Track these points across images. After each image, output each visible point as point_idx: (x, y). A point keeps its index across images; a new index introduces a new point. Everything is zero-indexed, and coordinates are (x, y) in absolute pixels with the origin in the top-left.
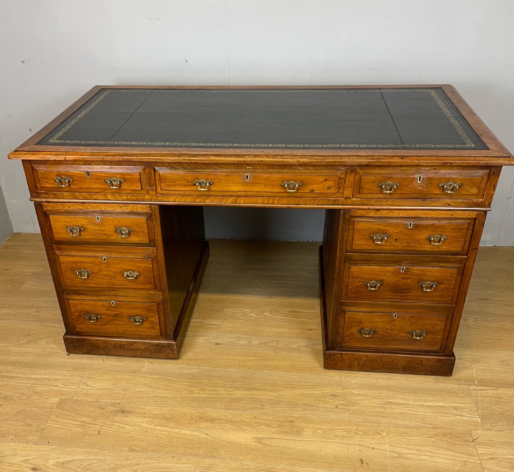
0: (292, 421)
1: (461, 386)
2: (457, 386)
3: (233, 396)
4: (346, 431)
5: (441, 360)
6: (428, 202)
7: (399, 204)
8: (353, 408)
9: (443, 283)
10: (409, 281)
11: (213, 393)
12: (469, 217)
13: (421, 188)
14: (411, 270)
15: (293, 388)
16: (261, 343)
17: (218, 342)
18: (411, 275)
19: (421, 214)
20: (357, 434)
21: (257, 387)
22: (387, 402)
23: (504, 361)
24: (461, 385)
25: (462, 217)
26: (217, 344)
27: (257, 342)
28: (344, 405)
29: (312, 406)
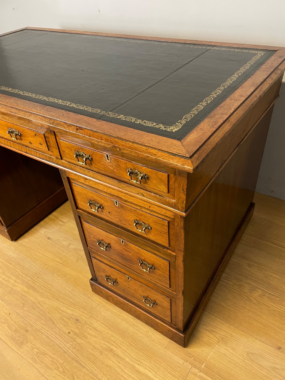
0: (27, 331)
1: (186, 363)
2: (181, 361)
3: (15, 288)
4: (52, 361)
5: (172, 331)
6: (123, 185)
7: (99, 178)
8: (79, 340)
9: (159, 270)
10: (130, 254)
11: (7, 279)
12: (166, 215)
13: (112, 168)
14: (129, 245)
15: (57, 299)
16: (75, 248)
17: (51, 237)
18: (130, 249)
19: (121, 195)
20: (57, 368)
21: (36, 287)
22: (109, 348)
23: (252, 354)
24: (187, 361)
25: (159, 212)
26: (49, 238)
27: (74, 247)
28: (75, 334)
29: (53, 323)
